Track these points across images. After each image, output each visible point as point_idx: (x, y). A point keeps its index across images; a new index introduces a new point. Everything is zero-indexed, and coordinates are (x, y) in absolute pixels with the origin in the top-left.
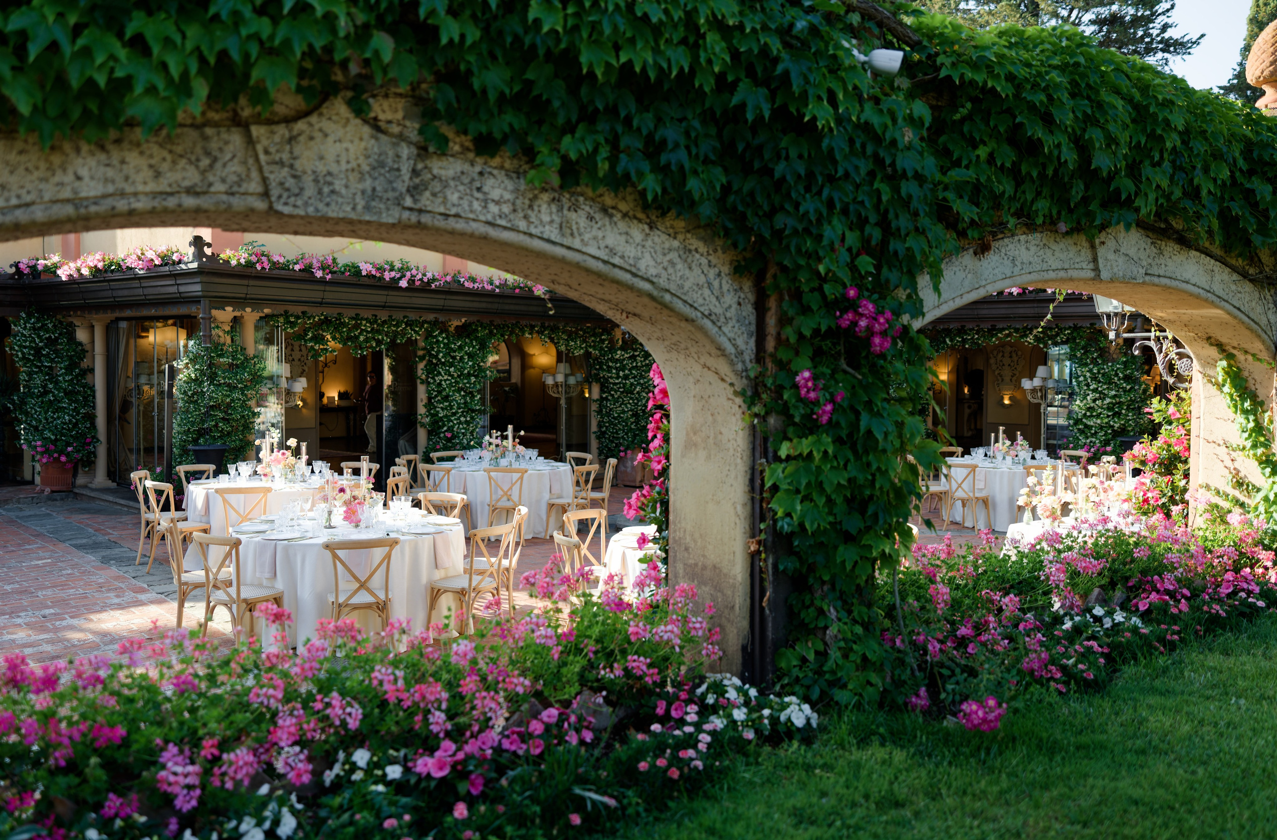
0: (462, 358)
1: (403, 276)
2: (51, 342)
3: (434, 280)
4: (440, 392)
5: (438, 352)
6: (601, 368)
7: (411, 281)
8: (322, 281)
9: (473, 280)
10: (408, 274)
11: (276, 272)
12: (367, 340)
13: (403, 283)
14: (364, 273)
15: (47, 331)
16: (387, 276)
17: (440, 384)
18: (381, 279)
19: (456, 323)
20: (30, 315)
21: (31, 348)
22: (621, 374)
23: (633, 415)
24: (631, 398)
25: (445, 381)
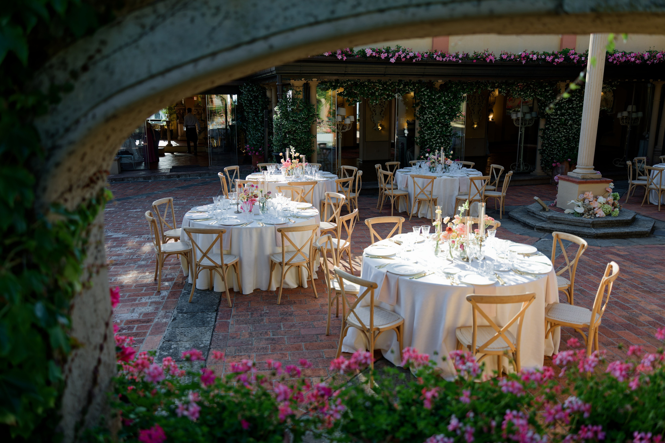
1: (393, 56)
2: (256, 97)
3: (415, 57)
4: (426, 125)
7: (399, 58)
8: (341, 61)
9: (442, 55)
10: (397, 54)
13: (394, 60)
15: (254, 92)
16: (383, 56)
17: (426, 120)
18: (379, 58)
19: (441, 82)
20: (248, 84)
21: (247, 100)
22: (559, 112)
23: (565, 140)
24: (565, 129)
25: (429, 118)
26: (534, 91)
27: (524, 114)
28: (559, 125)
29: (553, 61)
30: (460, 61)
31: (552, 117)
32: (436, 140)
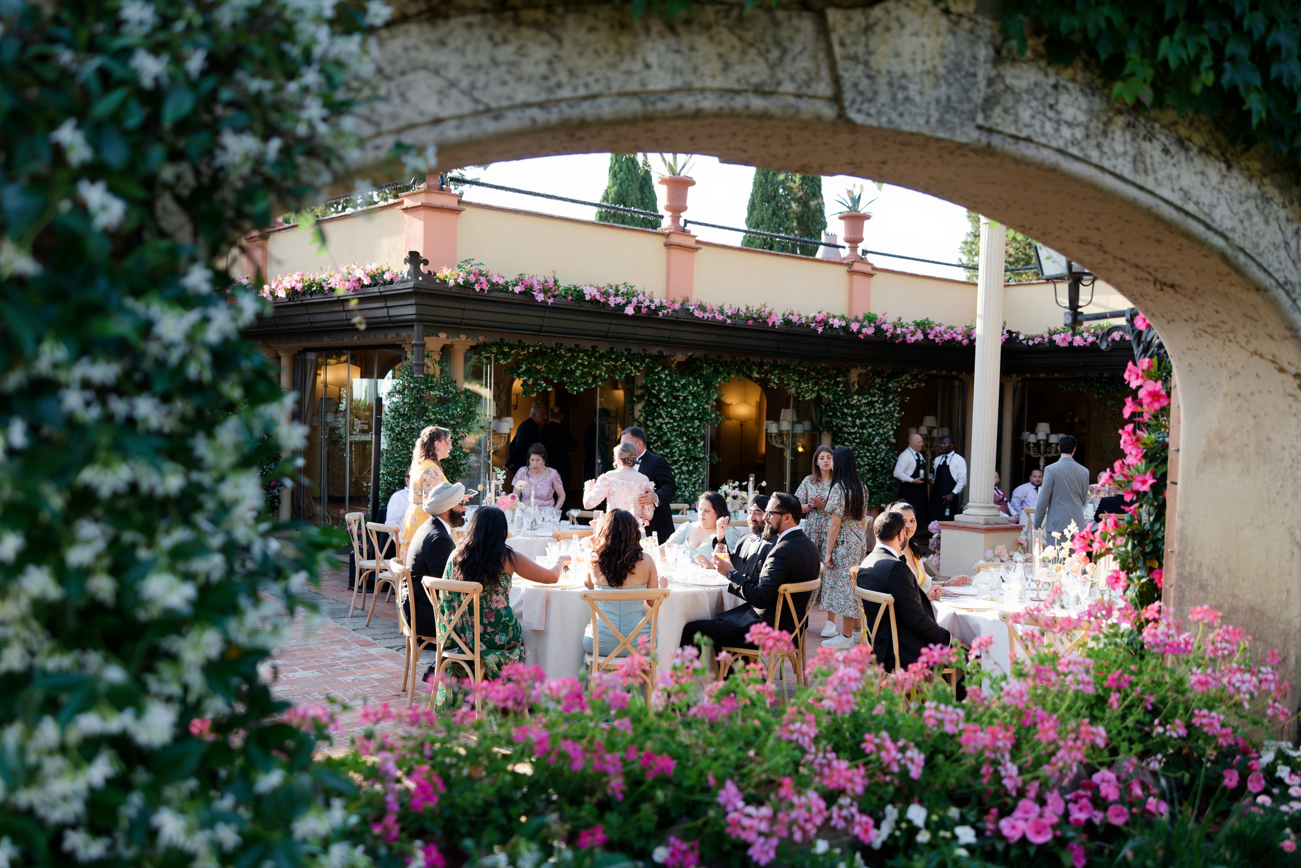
0: (685, 398)
1: (629, 302)
3: (662, 307)
4: (660, 437)
5: (660, 391)
6: (835, 415)
7: (638, 308)
8: (543, 306)
9: (702, 308)
10: (635, 300)
11: (494, 294)
12: (583, 375)
13: (629, 310)
14: (588, 298)
16: (612, 301)
17: (660, 428)
18: (606, 304)
19: (680, 357)
22: (858, 422)
23: (869, 471)
24: (868, 451)
25: (666, 424)
26: (816, 384)
27: (793, 424)
28: (858, 444)
29: (859, 332)
30: (729, 321)
31: (845, 430)
32: (680, 468)
